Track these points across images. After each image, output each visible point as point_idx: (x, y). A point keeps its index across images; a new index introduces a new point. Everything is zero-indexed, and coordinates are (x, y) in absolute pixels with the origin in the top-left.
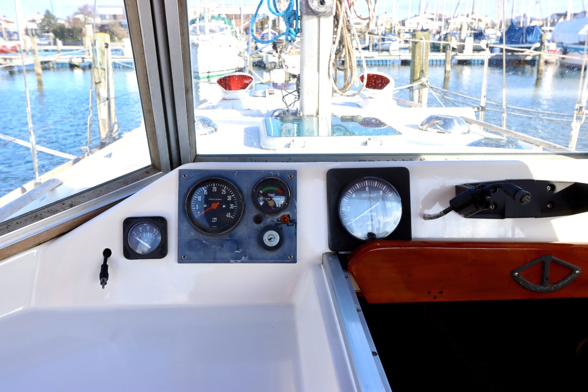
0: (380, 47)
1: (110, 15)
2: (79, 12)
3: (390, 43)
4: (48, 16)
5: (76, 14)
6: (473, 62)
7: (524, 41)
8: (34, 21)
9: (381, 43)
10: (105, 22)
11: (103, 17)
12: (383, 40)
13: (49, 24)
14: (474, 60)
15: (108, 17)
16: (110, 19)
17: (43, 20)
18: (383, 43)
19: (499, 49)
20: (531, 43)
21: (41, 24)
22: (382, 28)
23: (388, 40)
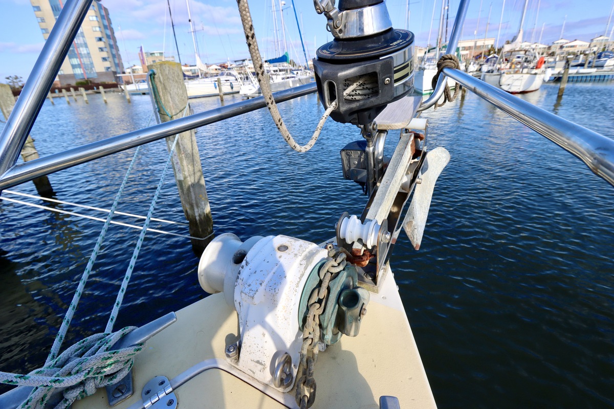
0: (593, 65)
3: (606, 60)
9: (596, 60)
12: (599, 57)
18: (598, 60)
22: (595, 49)
23: (604, 58)
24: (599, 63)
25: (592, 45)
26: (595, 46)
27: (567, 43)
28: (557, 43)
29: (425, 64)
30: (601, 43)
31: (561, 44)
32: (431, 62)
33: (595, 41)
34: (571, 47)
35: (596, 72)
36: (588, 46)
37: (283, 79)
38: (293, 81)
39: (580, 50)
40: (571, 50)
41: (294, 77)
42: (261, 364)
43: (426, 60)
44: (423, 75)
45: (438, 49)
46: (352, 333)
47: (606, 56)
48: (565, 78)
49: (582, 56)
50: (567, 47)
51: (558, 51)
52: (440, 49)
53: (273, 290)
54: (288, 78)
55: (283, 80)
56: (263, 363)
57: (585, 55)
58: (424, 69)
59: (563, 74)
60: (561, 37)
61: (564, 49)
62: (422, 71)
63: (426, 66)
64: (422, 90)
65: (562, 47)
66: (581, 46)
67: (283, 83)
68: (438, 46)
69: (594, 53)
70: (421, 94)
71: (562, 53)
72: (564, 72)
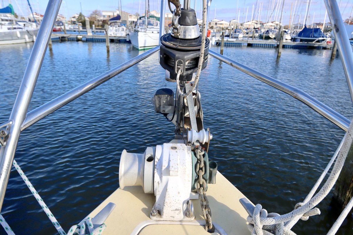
0: (234, 36)
1: (107, 16)
2: (93, 14)
3: (239, 34)
4: (81, 15)
5: (92, 14)
6: (286, 46)
7: (313, 37)
8: (74, 17)
9: (234, 34)
10: (105, 19)
11: (104, 16)
12: (235, 32)
13: (81, 19)
14: (287, 45)
15: (106, 16)
16: (107, 17)
17: (79, 17)
18: (235, 34)
19: (299, 40)
20: (316, 37)
21: (77, 19)
22: (233, 27)
23: (238, 33)
24: (236, 36)
25: (230, 25)
26: (232, 25)
27: (219, 22)
28: (214, 21)
29: (138, 28)
30: (235, 24)
31: (216, 22)
32: (142, 27)
33: (232, 22)
34: (221, 24)
35: (236, 41)
36: (229, 25)
37: (9, 29)
38: (20, 32)
39: (225, 27)
40: (221, 26)
41: (22, 28)
42: (178, 210)
43: (138, 25)
44: (138, 36)
45: (146, 17)
46: (214, 182)
47: (238, 32)
48: (223, 44)
49: (227, 30)
50: (219, 24)
51: (215, 26)
52: (148, 18)
53: (185, 166)
54: (15, 28)
55: (9, 31)
56: (179, 209)
57: (228, 30)
58: (138, 31)
59: (221, 41)
60: (215, 18)
61: (217, 25)
62: (136, 32)
63: (139, 29)
64: (138, 47)
65: (216, 24)
66: (226, 24)
67: (9, 33)
68: (146, 15)
69: (233, 29)
70: (138, 50)
71: (217, 27)
72: (222, 40)
